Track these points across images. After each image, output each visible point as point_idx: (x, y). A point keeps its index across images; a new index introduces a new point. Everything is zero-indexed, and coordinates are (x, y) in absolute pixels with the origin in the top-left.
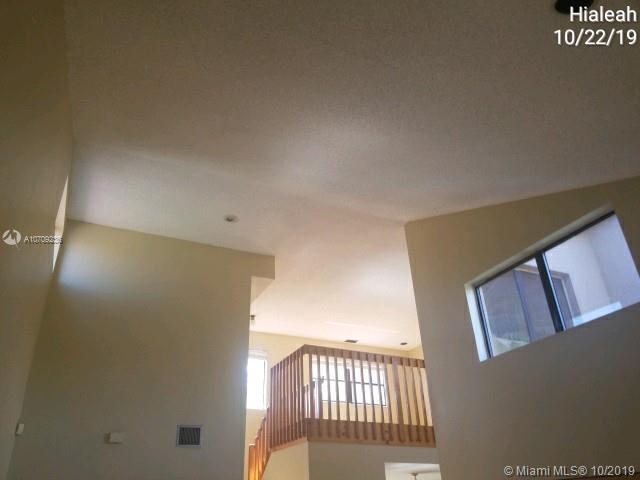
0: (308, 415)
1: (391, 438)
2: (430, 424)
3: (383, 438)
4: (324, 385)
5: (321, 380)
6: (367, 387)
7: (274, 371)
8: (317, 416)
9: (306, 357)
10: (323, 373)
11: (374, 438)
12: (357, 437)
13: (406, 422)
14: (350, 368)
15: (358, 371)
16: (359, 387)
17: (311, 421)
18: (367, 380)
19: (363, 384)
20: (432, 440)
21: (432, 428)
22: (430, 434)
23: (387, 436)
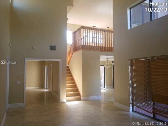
0: (82, 44)
1: (102, 50)
2: (113, 47)
3: (100, 50)
4: (86, 38)
5: (86, 36)
6: (97, 39)
7: (73, 33)
8: (84, 44)
9: (82, 29)
10: (86, 34)
11: (98, 50)
12: (94, 50)
13: (107, 46)
14: (93, 34)
15: (95, 35)
16: (95, 39)
17: (83, 46)
19: (97, 38)
20: (112, 51)
21: (113, 48)
22: (112, 49)
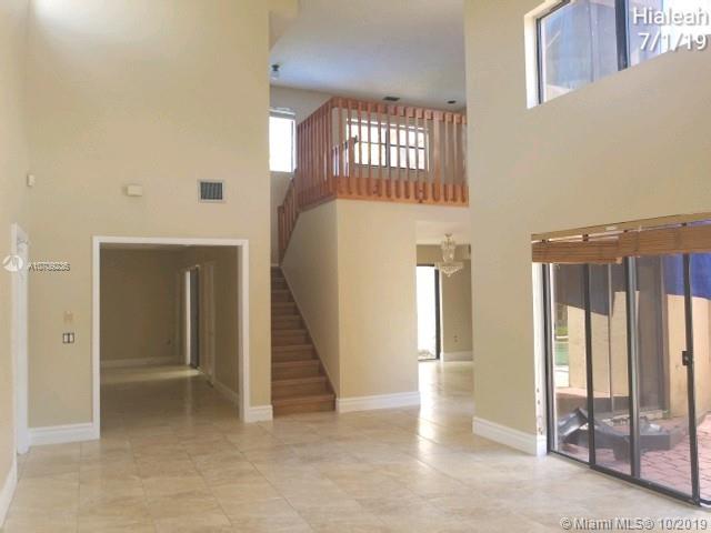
0: (336, 172)
1: (425, 197)
3: (416, 197)
8: (346, 174)
9: (335, 111)
10: (355, 132)
11: (408, 196)
12: (389, 195)
17: (339, 179)
18: (403, 142)
23: (421, 195)
